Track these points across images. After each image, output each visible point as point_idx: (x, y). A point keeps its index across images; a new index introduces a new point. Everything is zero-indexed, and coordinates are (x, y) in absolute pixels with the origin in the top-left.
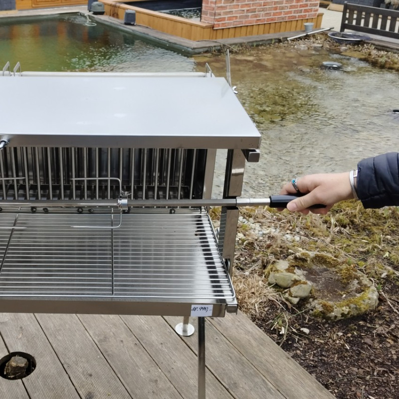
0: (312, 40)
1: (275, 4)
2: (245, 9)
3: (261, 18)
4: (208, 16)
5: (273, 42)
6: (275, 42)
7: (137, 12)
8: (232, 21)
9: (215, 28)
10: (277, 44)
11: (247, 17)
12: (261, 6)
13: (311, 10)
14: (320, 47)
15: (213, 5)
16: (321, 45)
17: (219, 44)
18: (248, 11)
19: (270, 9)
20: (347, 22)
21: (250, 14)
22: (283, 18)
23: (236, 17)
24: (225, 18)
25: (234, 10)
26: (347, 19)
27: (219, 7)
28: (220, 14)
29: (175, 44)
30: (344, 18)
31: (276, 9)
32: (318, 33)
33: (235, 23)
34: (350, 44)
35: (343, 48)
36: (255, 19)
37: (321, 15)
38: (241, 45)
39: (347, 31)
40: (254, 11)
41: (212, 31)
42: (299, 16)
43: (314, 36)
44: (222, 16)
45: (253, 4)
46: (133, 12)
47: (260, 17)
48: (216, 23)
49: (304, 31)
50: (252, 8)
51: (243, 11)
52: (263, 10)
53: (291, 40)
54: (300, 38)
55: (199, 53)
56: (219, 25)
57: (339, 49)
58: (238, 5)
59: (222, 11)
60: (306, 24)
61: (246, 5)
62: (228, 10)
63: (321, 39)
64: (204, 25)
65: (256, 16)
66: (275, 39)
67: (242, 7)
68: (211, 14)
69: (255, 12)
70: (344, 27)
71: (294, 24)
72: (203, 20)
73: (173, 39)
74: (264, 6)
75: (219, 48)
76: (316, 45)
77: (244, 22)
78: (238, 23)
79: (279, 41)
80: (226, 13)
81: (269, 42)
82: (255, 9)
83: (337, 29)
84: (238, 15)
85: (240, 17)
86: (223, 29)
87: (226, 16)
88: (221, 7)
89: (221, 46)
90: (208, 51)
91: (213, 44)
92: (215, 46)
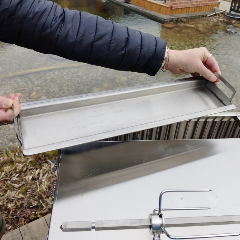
0: (218, 16)
4: (169, 1)
5: (201, 17)
6: (202, 17)
10: (202, 18)
13: (215, 0)
16: (223, 20)
17: (176, 17)
20: (233, 8)
22: (203, 4)
23: (183, 3)
24: (178, 3)
29: (154, 16)
32: (220, 13)
33: (182, 6)
36: (191, 4)
37: (219, 3)
38: (186, 18)
41: (171, 10)
44: (176, 2)
47: (193, 3)
48: (173, 5)
49: (214, 12)
53: (209, 16)
55: (167, 22)
56: (175, 6)
57: (232, 22)
66: (202, 15)
70: (231, 10)
71: (207, 7)
73: (153, 13)
75: (176, 19)
77: (186, 5)
78: (183, 6)
79: (203, 16)
81: (199, 17)
85: (185, 3)
86: (176, 9)
89: (177, 18)
90: (171, 21)
91: (174, 17)
92: (175, 18)
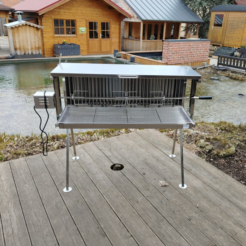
0: (206, 69)
1: (191, 55)
3: (186, 60)
7: (135, 57)
8: (174, 61)
9: (168, 64)
13: (205, 57)
14: (210, 72)
15: (167, 55)
18: (180, 57)
19: (189, 57)
20: (220, 62)
22: (194, 61)
24: (171, 60)
25: (175, 57)
26: (220, 61)
27: (169, 56)
30: (218, 61)
31: (192, 57)
32: (209, 66)
34: (221, 71)
35: (219, 72)
36: (183, 61)
37: (209, 60)
39: (220, 66)
40: (183, 57)
42: (201, 60)
43: (207, 67)
45: (183, 55)
46: (134, 57)
49: (203, 66)
52: (187, 57)
53: (198, 69)
54: (202, 68)
57: (217, 73)
58: (177, 55)
60: (204, 63)
61: (180, 55)
62: (173, 57)
63: (210, 69)
64: (164, 63)
65: (184, 59)
68: (166, 58)
70: (218, 64)
71: (199, 63)
72: (163, 61)
74: (187, 55)
76: (208, 71)
77: (179, 62)
80: (172, 58)
83: (216, 65)
84: (177, 59)
86: (171, 64)
88: (170, 55)
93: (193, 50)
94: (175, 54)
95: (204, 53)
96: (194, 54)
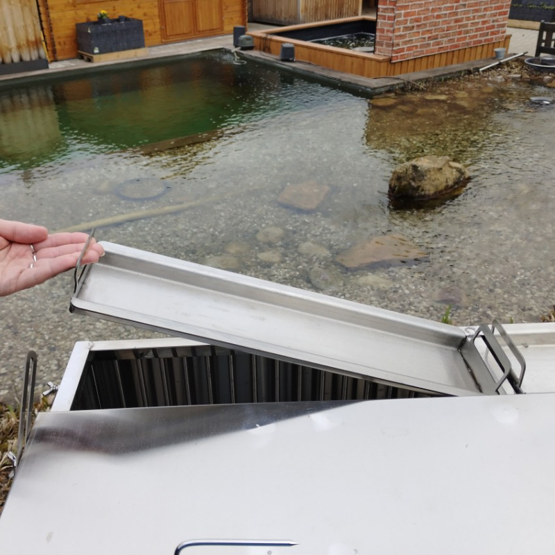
0: (507, 69)
1: (459, 28)
2: (426, 36)
3: (444, 45)
4: (384, 47)
5: (462, 74)
6: (465, 75)
7: (296, 45)
8: (412, 52)
9: (393, 62)
10: (467, 76)
11: (428, 45)
12: (444, 31)
13: (498, 32)
14: (518, 78)
15: (390, 34)
16: (519, 75)
17: (402, 81)
18: (429, 38)
19: (454, 34)
20: (543, 45)
21: (432, 42)
22: (468, 44)
23: (417, 46)
24: (404, 48)
25: (414, 38)
26: (544, 41)
27: (397, 36)
28: (398, 45)
29: (350, 83)
30: (540, 40)
31: (460, 33)
33: (416, 54)
34: (552, 72)
35: (546, 78)
36: (437, 47)
37: (509, 37)
38: (427, 80)
39: (542, 55)
41: (390, 65)
42: (485, 40)
43: (507, 64)
44: (401, 47)
45: (435, 29)
46: (292, 46)
47: (442, 44)
48: (394, 55)
49: (494, 59)
50: (434, 34)
51: (424, 38)
52: (446, 36)
53: (483, 71)
55: (380, 94)
56: (397, 57)
57: (542, 79)
58: (419, 32)
59: (401, 41)
60: (496, 50)
61: (428, 31)
62: (407, 39)
63: (517, 67)
64: (381, 58)
65: (438, 44)
66: (465, 70)
67: (422, 34)
68: (388, 45)
69: (437, 39)
70: (539, 50)
71: (479, 50)
72: (377, 52)
73: (347, 77)
74: (447, 30)
75: (402, 85)
76: (512, 75)
77: (426, 51)
78: (418, 53)
79: (469, 72)
80: (405, 43)
81: (458, 74)
82: (438, 35)
83: (532, 53)
84: (419, 44)
85: (422, 46)
86: (401, 62)
87: (405, 46)
88: (400, 36)
89: (404, 83)
90: (390, 90)
91: (396, 82)
92: (398, 84)
93: (465, 14)
94: (415, 30)
95: (495, 18)
96: (466, 26)
